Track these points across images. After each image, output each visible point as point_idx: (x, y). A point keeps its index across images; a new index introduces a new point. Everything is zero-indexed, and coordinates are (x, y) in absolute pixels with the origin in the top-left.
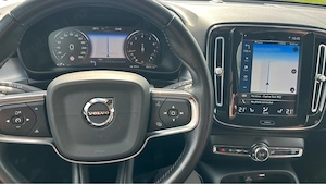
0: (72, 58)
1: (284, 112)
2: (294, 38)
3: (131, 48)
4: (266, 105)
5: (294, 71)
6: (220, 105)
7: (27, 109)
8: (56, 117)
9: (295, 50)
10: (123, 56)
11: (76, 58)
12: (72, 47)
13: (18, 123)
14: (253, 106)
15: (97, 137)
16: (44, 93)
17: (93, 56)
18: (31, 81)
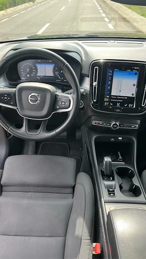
0: (28, 76)
1: (128, 106)
2: (135, 68)
3: (57, 71)
4: (119, 102)
5: (134, 85)
6: (95, 101)
7: (9, 95)
8: (19, 99)
9: (136, 74)
10: (53, 75)
11: (30, 75)
12: (28, 70)
13: (6, 99)
14: (112, 102)
15: (33, 108)
16: (15, 89)
17: (38, 75)
18: (10, 86)
